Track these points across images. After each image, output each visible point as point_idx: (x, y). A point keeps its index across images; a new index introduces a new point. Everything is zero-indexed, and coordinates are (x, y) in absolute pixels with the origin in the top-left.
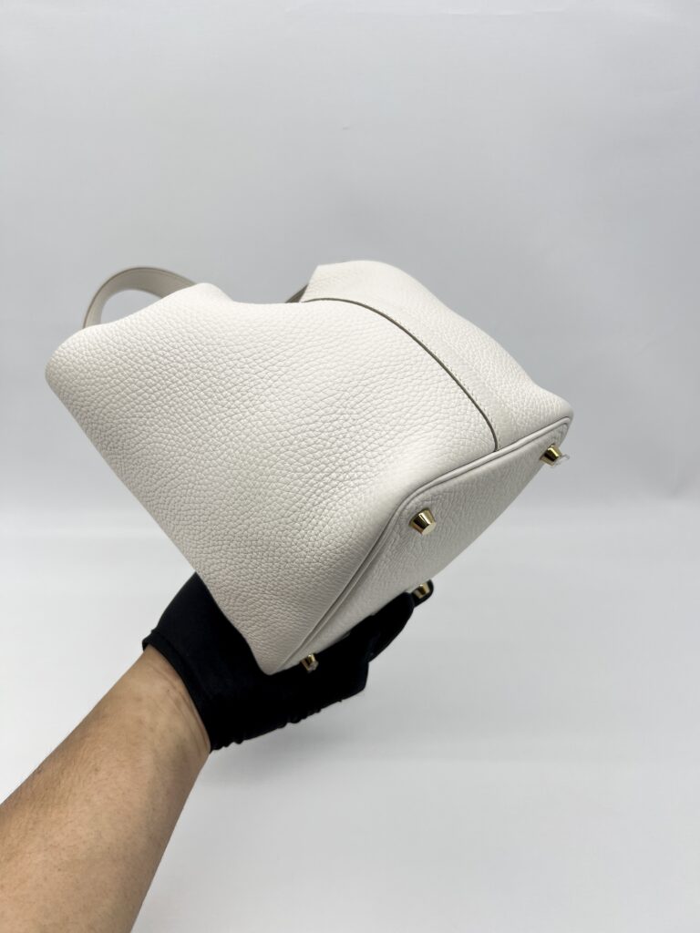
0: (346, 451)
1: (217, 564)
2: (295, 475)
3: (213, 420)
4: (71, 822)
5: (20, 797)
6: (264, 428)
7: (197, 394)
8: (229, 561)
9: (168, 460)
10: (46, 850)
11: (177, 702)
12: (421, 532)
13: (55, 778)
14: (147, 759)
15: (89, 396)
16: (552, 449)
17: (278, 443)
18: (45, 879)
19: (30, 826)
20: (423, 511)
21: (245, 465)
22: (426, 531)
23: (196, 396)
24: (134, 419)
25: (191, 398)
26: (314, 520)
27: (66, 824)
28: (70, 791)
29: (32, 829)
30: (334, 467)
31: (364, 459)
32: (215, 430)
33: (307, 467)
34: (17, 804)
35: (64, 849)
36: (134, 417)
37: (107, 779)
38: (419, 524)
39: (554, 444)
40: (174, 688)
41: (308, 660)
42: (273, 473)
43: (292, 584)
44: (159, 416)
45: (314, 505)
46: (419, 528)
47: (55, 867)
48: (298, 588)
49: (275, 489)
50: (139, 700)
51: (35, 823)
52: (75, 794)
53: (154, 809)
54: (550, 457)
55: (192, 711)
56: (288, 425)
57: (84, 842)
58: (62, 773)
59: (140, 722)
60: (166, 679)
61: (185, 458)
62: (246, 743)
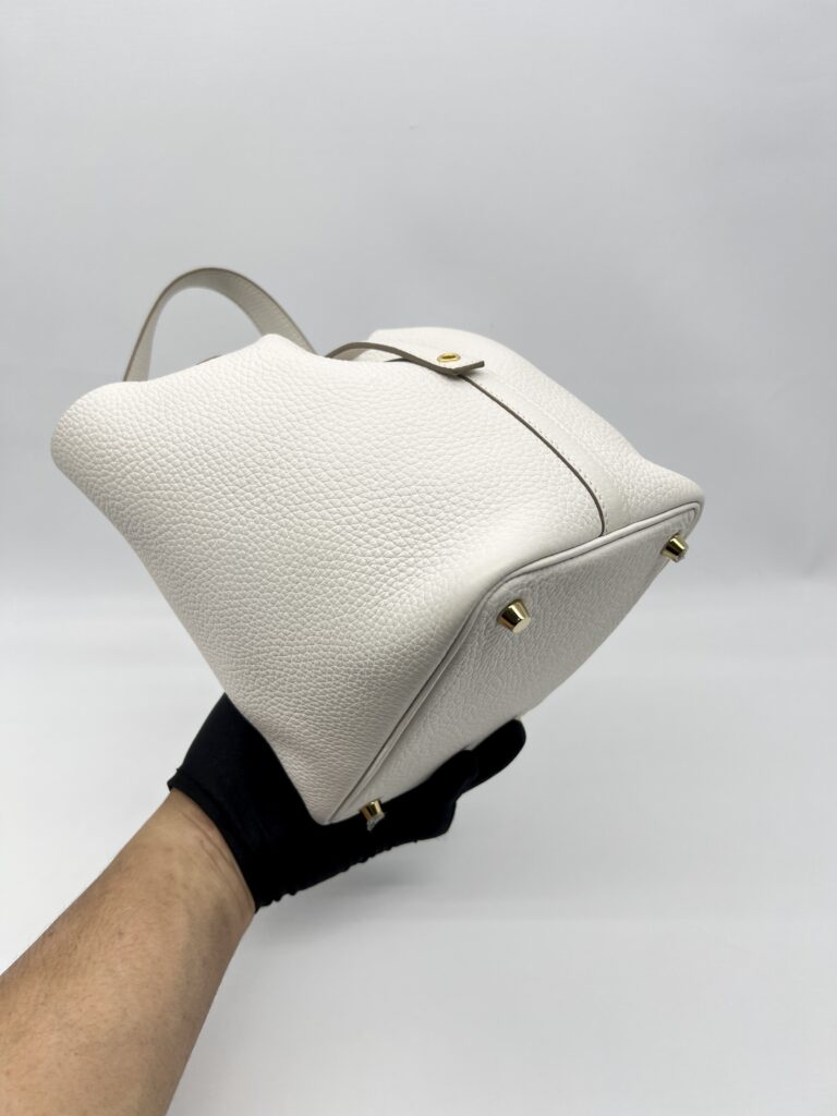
0: (428, 530)
1: (264, 676)
2: (363, 560)
3: (262, 492)
4: (90, 996)
5: (25, 965)
6: (327, 501)
7: (243, 460)
8: (277, 672)
9: (199, 544)
10: (59, 1030)
11: (212, 856)
12: (511, 629)
13: (70, 942)
14: (180, 921)
15: (108, 463)
16: (674, 540)
17: (343, 520)
18: (59, 1065)
19: (41, 1000)
20: (514, 602)
21: (301, 547)
22: (518, 628)
23: (242, 464)
24: (158, 492)
25: (235, 465)
26: (382, 618)
27: (84, 999)
28: (89, 958)
29: (43, 1004)
30: (412, 551)
31: (451, 541)
32: (263, 505)
33: (378, 550)
34: (23, 973)
35: (81, 1029)
36: (159, 489)
37: (132, 945)
38: (510, 619)
39: (677, 534)
40: (209, 838)
41: (371, 809)
42: (337, 558)
43: (357, 701)
44: (190, 487)
45: (383, 597)
46: (508, 624)
47: (71, 1050)
48: (363, 705)
49: (338, 577)
50: (169, 850)
51: (46, 996)
52: (95, 963)
53: (188, 983)
54: (674, 551)
55: (233, 867)
56: (356, 498)
57: (106, 1021)
58: (79, 938)
59: (171, 877)
60: (198, 827)
61: (221, 540)
62: (301, 894)
